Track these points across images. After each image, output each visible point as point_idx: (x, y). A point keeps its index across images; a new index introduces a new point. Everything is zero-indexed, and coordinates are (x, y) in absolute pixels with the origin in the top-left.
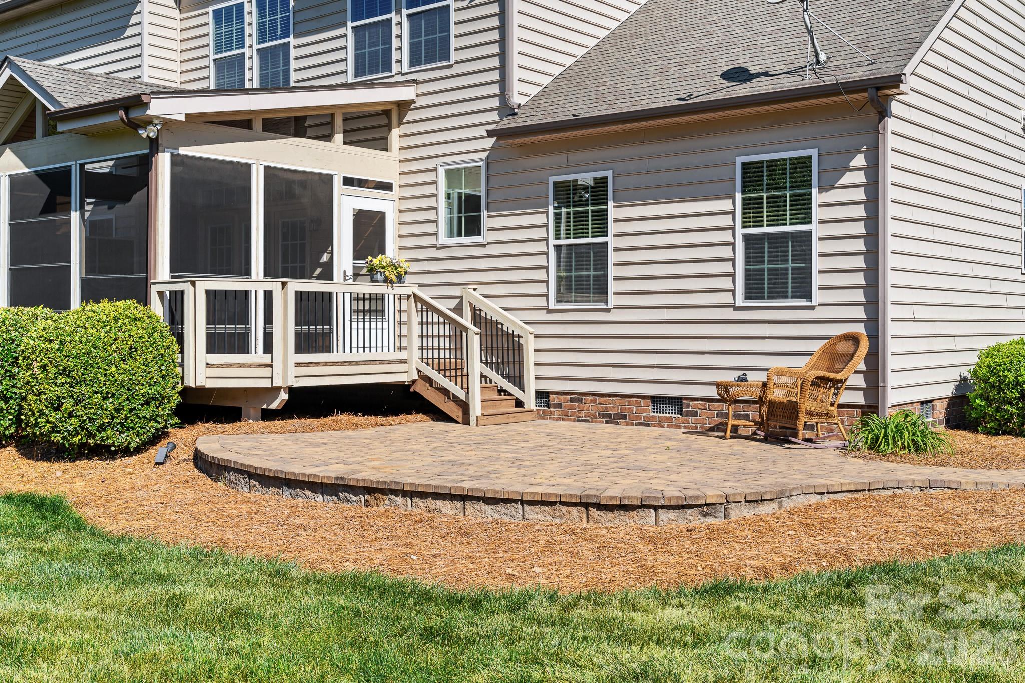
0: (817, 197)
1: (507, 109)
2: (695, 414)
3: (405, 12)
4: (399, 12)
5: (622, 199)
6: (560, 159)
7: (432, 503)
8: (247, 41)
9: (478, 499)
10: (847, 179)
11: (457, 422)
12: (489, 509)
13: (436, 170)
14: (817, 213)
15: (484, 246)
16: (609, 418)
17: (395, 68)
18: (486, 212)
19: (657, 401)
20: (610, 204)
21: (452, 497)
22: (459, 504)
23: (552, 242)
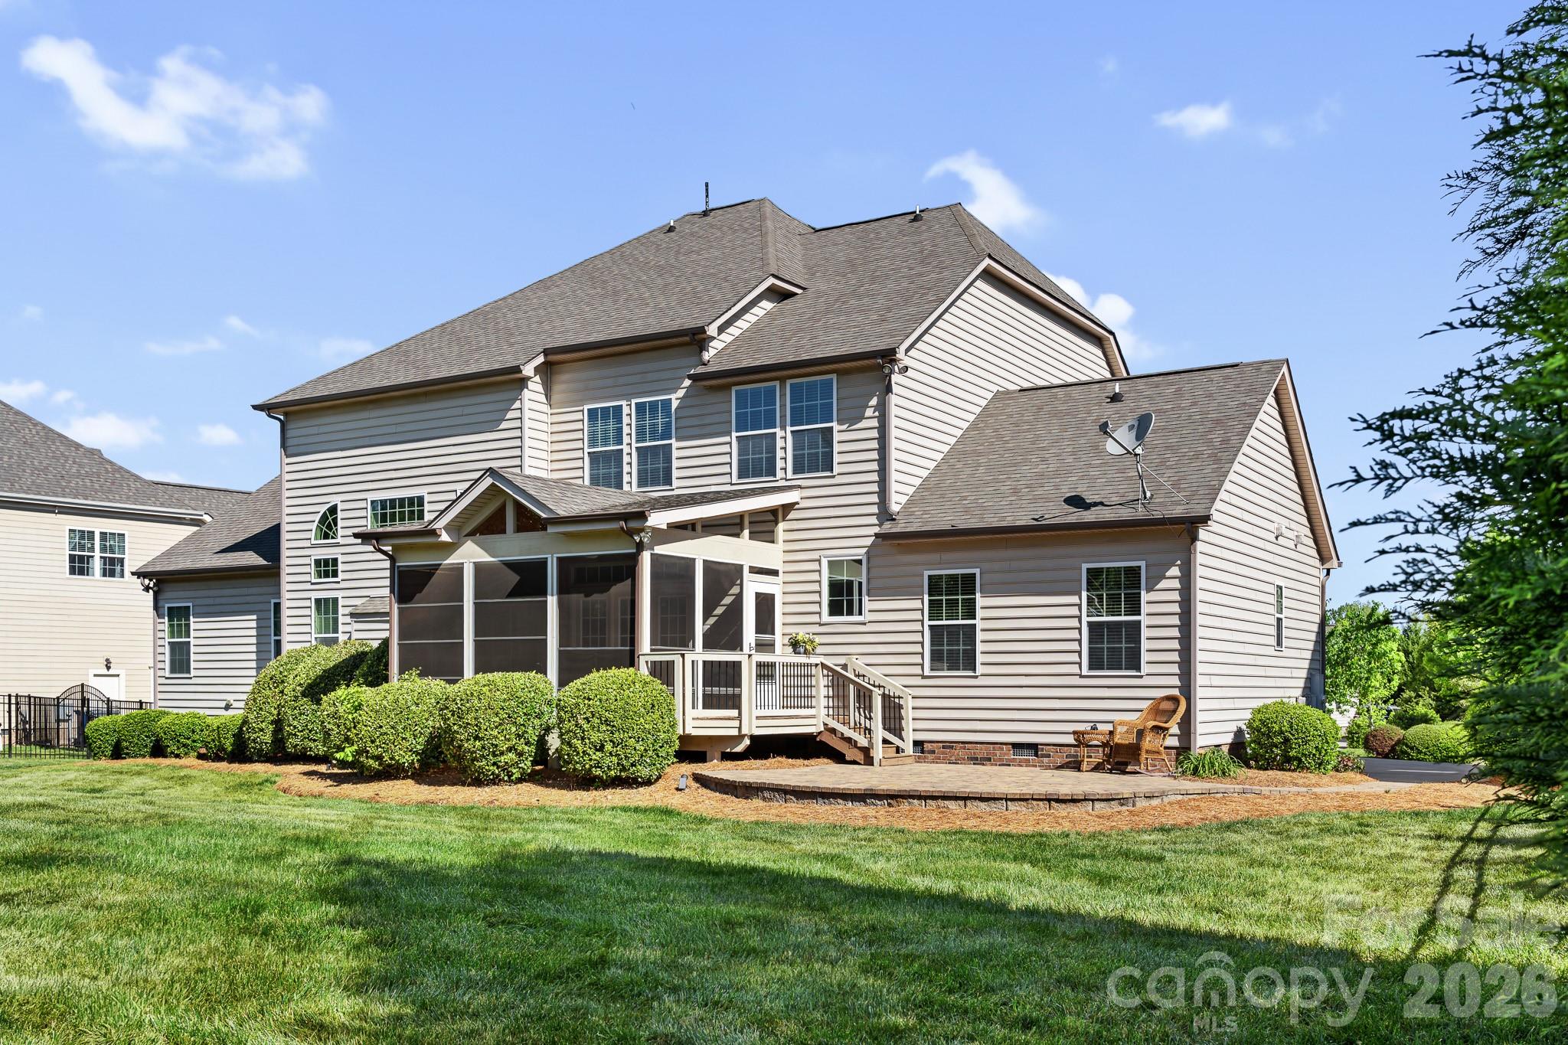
0: (1145, 597)
1: (885, 514)
2: (1049, 756)
3: (789, 429)
4: (783, 428)
5: (986, 593)
6: (935, 557)
7: (941, 803)
8: (626, 439)
9: (975, 798)
10: (1163, 584)
11: (859, 764)
12: (983, 805)
13: (819, 561)
14: (1145, 608)
15: (865, 624)
16: (975, 760)
17: (780, 474)
18: (867, 598)
19: (1016, 746)
20: (978, 595)
21: (956, 798)
22: (962, 803)
23: (927, 623)
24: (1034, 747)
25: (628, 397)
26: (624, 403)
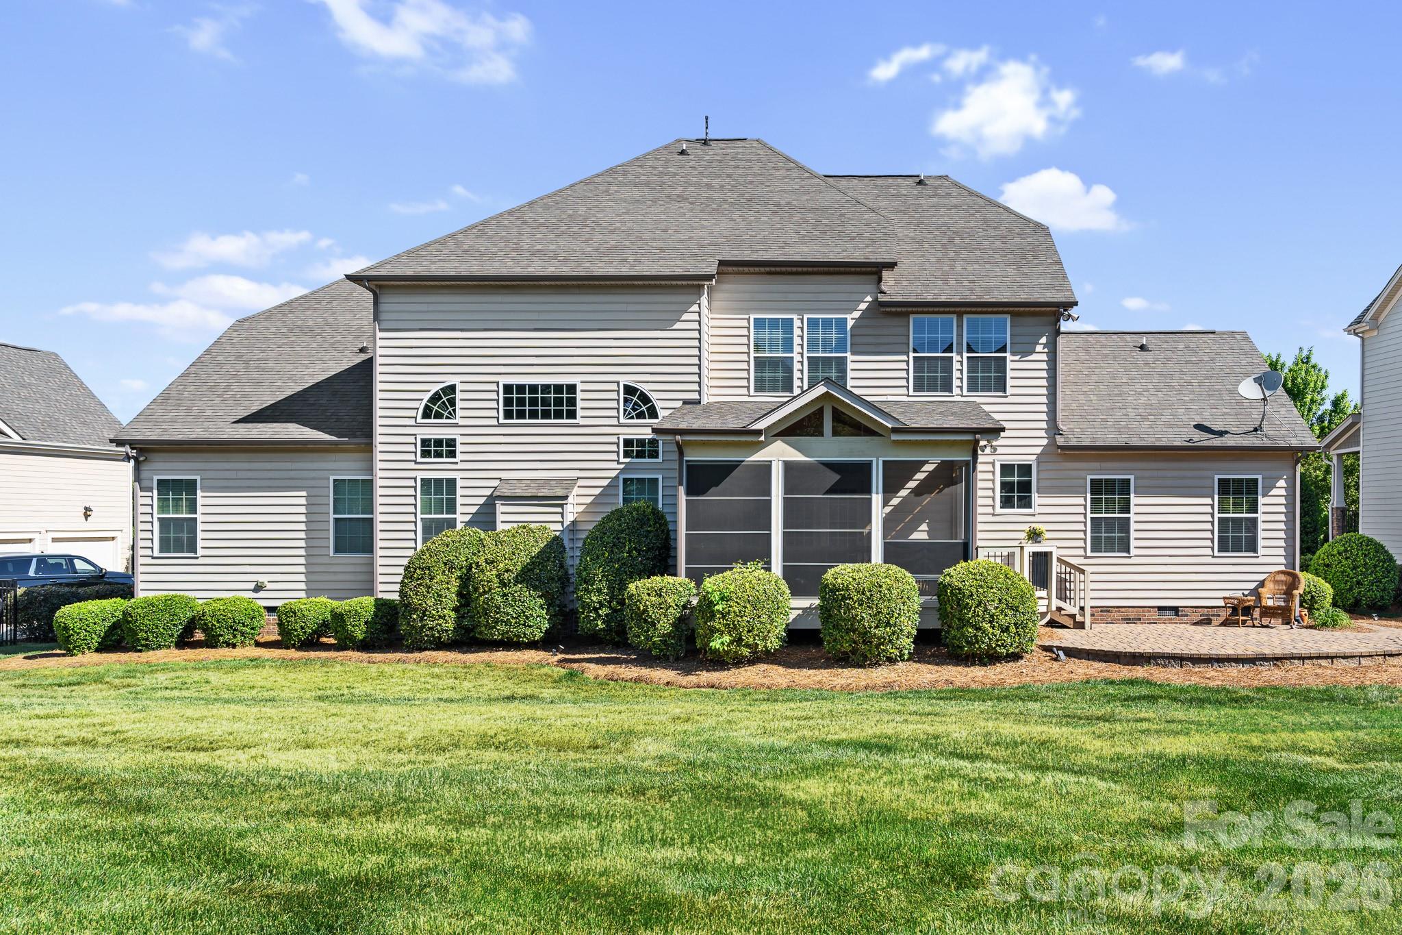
0: (1261, 500)
1: (1053, 429)
2: (1187, 615)
3: (965, 355)
4: (960, 353)
5: (1138, 494)
6: (1096, 465)
10: (1274, 492)
13: (993, 464)
14: (1261, 508)
15: (1034, 515)
16: (1128, 620)
17: (956, 391)
18: (1036, 494)
19: (1160, 608)
20: (1132, 495)
23: (1089, 516)
24: (1175, 610)
25: (801, 312)
26: (795, 317)
